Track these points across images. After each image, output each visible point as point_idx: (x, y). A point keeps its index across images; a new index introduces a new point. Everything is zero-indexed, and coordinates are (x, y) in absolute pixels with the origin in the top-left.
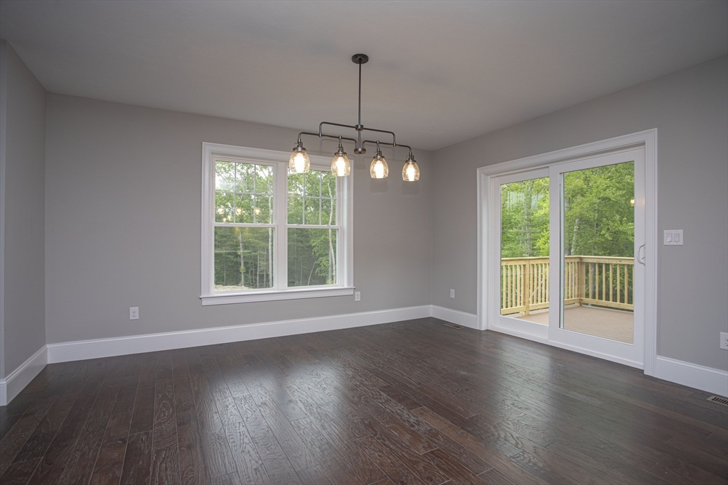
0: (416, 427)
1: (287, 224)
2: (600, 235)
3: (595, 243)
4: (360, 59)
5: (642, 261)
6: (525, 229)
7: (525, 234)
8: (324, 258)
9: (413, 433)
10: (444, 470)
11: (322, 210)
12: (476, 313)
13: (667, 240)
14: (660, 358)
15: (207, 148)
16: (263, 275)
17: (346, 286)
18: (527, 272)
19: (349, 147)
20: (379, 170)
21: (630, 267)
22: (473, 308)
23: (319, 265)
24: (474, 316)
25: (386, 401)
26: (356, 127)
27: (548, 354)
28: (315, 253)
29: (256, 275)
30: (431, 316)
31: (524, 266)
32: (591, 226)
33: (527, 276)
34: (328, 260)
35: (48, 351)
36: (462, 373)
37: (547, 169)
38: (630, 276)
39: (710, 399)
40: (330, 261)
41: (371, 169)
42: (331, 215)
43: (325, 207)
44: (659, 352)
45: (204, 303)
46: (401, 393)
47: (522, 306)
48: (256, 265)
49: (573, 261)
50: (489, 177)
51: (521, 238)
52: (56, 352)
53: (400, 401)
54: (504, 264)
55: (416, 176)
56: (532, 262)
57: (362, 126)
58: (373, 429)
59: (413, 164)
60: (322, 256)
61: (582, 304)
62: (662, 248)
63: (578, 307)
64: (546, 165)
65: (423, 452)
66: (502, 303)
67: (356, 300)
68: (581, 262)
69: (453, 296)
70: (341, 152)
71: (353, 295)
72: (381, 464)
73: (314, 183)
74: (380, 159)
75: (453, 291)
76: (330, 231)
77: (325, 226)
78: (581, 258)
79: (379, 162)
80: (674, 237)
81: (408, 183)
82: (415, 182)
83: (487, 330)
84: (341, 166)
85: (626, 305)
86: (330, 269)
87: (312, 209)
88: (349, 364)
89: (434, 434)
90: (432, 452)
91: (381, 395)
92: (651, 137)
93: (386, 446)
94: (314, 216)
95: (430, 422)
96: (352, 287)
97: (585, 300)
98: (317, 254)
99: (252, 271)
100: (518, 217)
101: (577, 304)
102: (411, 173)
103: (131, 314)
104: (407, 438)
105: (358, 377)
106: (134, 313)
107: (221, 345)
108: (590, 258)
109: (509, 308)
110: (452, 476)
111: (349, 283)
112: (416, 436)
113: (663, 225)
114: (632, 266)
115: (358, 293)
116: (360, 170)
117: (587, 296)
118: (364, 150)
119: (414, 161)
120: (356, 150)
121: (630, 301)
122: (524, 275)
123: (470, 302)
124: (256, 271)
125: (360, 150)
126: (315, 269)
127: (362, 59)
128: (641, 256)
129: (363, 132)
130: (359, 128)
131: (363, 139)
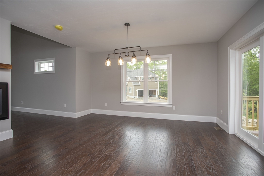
1: (148, 80)
4: (127, 25)
20: (134, 61)
30: (216, 122)
35: (91, 110)
45: (122, 104)
50: (236, 50)
59: (149, 56)
67: (173, 109)
70: (120, 58)
71: (172, 107)
74: (134, 57)
79: (134, 58)
83: (234, 135)
84: (121, 62)
96: (171, 104)
102: (148, 59)
111: (170, 102)
115: (174, 107)
118: (128, 55)
119: (149, 55)
125: (127, 55)
127: (128, 25)
130: (127, 48)
131: (128, 52)
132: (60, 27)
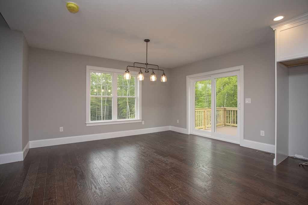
0: (167, 162)
1: (117, 96)
2: (234, 100)
3: (233, 103)
4: (147, 41)
5: (240, 109)
6: (207, 97)
7: (207, 99)
8: (125, 110)
9: (166, 163)
10: (175, 171)
11: (124, 89)
12: (186, 128)
13: (247, 102)
14: (245, 140)
15: (88, 67)
16: (99, 117)
17: (139, 119)
18: (205, 114)
19: (143, 70)
20: (153, 78)
21: (236, 111)
22: (185, 127)
23: (122, 112)
24: (186, 129)
25: (156, 155)
26: (146, 64)
27: (211, 141)
28: (120, 107)
29: (95, 117)
30: (170, 130)
31: (204, 111)
32: (231, 96)
33: (205, 115)
34: (126, 110)
35: (30, 144)
36: (181, 147)
37: (210, 77)
38: (236, 113)
39: (257, 151)
40: (127, 111)
41: (151, 78)
42: (128, 91)
43: (125, 88)
44: (244, 138)
45: (87, 125)
46: (161, 153)
47: (203, 126)
48: (95, 112)
49: (222, 109)
50: (191, 79)
51: (205, 101)
52: (33, 144)
53: (161, 155)
54: (196, 110)
55: (166, 80)
56: (207, 110)
57: (148, 64)
58: (153, 163)
60: (124, 108)
61: (225, 125)
62: (245, 105)
63: (224, 126)
64: (210, 75)
65: (169, 168)
66: (196, 125)
67: (143, 124)
68: (225, 110)
69: (178, 122)
70: (141, 72)
71: (142, 122)
72: (156, 171)
73: (120, 78)
75: (178, 120)
76: (127, 98)
77: (125, 97)
78: (225, 108)
79: (153, 75)
80: (248, 101)
81: (163, 82)
82: (165, 82)
83: (190, 134)
84: (141, 77)
85: (235, 125)
86: (127, 114)
87: (119, 89)
88: (142, 146)
89: (172, 163)
90: (172, 168)
91: (154, 154)
92: (241, 68)
93: (158, 167)
94: (120, 91)
95: (170, 160)
96: (141, 119)
97: (226, 123)
98: (121, 108)
99: (93, 115)
100: (204, 93)
101: (224, 125)
102: (164, 79)
103: (60, 130)
104: (164, 165)
105: (146, 149)
106: (61, 129)
107: (93, 141)
108: (228, 108)
109: (199, 127)
110: (178, 173)
111: (140, 118)
112: (167, 164)
113: (245, 97)
114: (237, 111)
115: (143, 122)
116: (147, 78)
117: (227, 123)
118: (148, 72)
119: (165, 75)
120: (146, 72)
121: (237, 123)
122: (204, 115)
123: (184, 125)
124: (96, 115)
126: (121, 114)
128: (239, 107)
129: (148, 65)
130: (147, 64)
131: (148, 68)
132: (75, 5)
